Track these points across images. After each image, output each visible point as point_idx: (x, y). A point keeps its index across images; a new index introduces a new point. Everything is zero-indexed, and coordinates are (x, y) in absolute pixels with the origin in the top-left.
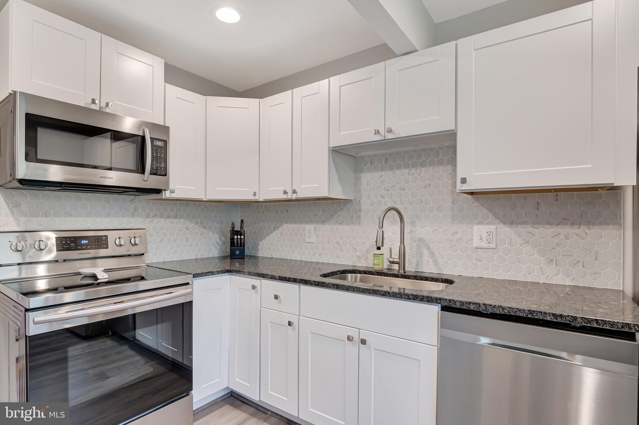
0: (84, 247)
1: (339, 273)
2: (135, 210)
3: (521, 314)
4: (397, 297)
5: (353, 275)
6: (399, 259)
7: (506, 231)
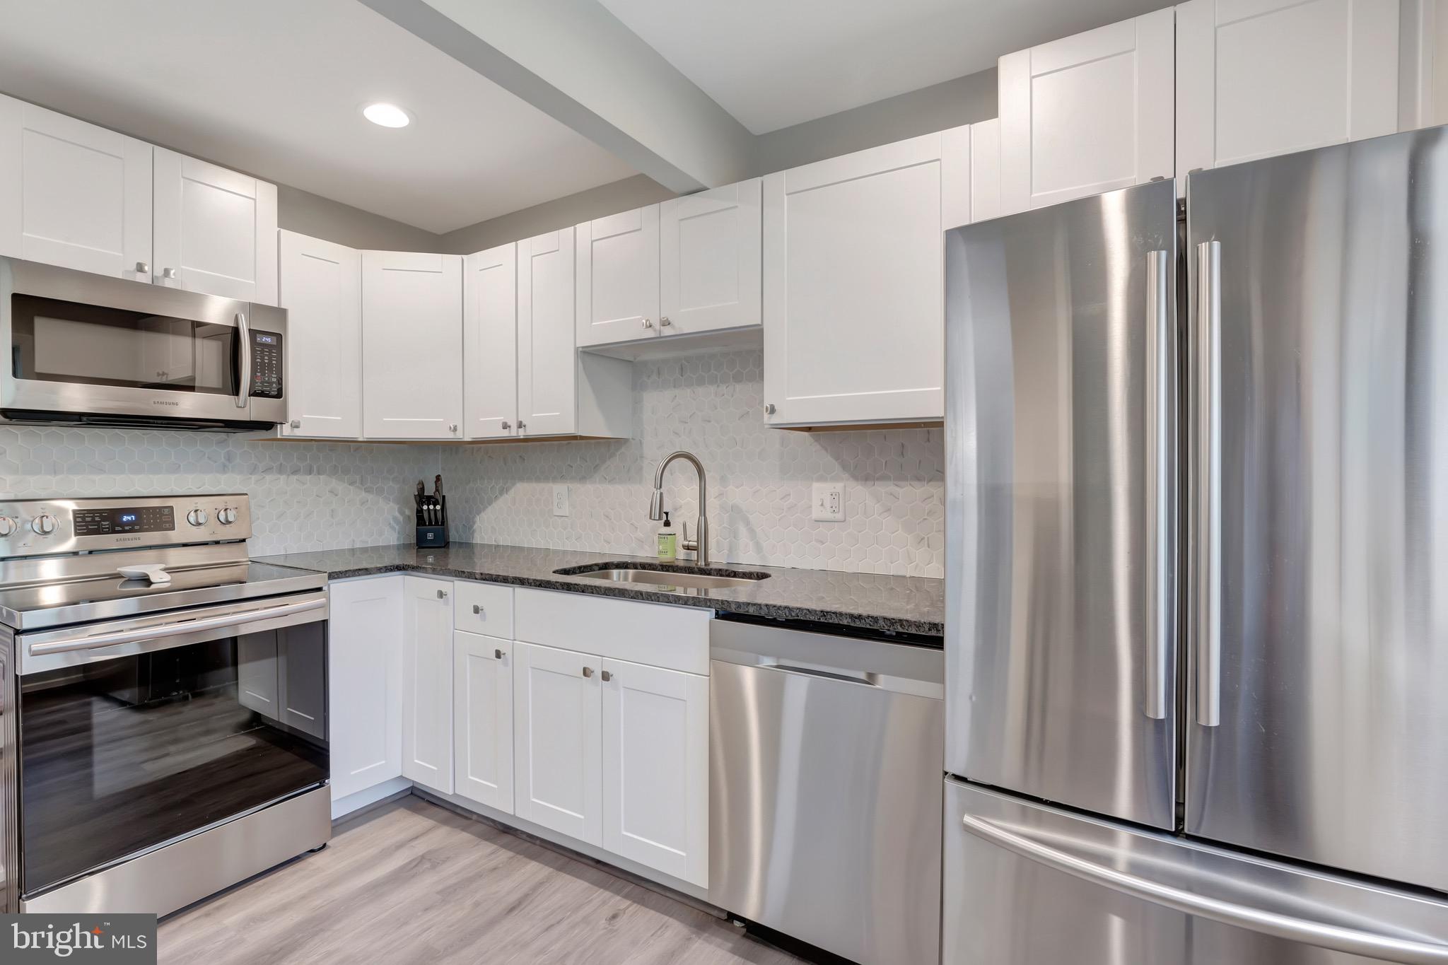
0: (127, 528)
1: (597, 568)
2: (229, 460)
3: (812, 618)
4: (652, 601)
5: (622, 571)
6: (698, 541)
7: (860, 493)
